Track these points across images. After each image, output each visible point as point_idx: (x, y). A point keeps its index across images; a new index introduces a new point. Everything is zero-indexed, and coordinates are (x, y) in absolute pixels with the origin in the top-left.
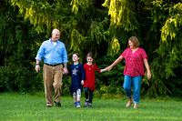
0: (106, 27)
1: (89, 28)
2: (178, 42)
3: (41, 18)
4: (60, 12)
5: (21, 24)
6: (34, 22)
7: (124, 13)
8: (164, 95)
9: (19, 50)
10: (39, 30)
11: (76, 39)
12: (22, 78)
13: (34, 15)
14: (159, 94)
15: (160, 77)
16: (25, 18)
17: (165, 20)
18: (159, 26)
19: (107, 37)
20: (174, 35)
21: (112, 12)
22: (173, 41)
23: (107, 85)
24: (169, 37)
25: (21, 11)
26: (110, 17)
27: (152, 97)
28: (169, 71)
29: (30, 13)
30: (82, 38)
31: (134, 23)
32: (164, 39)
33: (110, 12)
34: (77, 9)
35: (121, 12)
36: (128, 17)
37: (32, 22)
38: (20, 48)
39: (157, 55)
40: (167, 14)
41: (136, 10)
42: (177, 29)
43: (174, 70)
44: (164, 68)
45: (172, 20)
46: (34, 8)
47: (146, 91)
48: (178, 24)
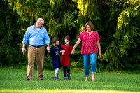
0: (76, 17)
1: (62, 18)
2: (130, 29)
3: (26, 11)
4: (40, 6)
5: (10, 14)
6: (20, 13)
7: (90, 7)
8: (119, 69)
9: (9, 35)
10: (24, 19)
11: (52, 26)
12: (11, 56)
13: (21, 8)
14: (115, 68)
15: (116, 56)
16: (14, 10)
17: (121, 12)
18: (116, 16)
19: (76, 25)
20: (127, 23)
21: (80, 6)
22: (126, 28)
23: (76, 61)
24: (123, 25)
25: (11, 5)
26: (78, 10)
27: (110, 70)
28: (123, 51)
29: (17, 6)
30: (57, 26)
31: (96, 15)
32: (119, 26)
33: (78, 6)
34: (54, 3)
35: (87, 6)
36: (92, 9)
37: (18, 13)
38: (10, 33)
39: (114, 39)
40: (122, 8)
41: (98, 4)
42: (129, 19)
43: (127, 50)
44: (119, 49)
45: (125, 12)
46: (21, 2)
47: (105, 66)
48: (130, 15)
